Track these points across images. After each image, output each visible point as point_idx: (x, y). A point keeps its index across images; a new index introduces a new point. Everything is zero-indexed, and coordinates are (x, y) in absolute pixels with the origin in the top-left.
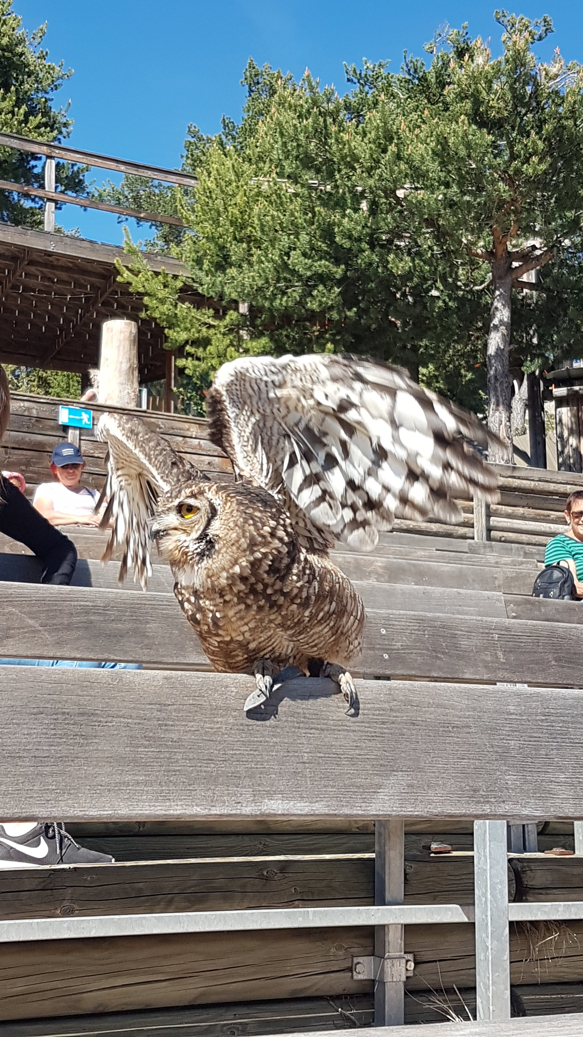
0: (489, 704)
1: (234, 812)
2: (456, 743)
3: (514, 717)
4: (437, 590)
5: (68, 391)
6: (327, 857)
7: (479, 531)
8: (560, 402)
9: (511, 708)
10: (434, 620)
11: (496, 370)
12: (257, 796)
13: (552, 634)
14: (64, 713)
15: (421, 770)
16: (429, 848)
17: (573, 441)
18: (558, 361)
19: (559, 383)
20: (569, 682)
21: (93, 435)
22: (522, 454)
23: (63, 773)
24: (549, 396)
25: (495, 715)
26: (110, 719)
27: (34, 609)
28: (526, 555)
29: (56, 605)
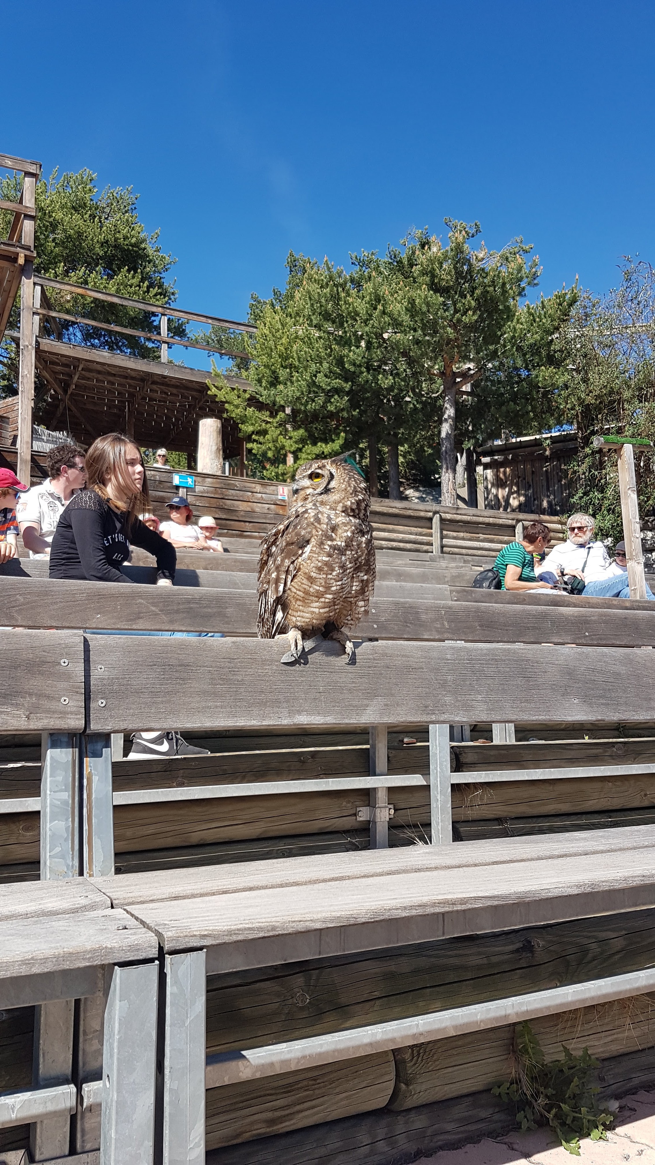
0: (435, 654)
1: (277, 723)
2: (415, 679)
3: (450, 661)
4: (409, 585)
5: (179, 464)
6: (341, 748)
7: (436, 548)
8: (486, 466)
9: (449, 656)
10: (405, 603)
11: (446, 447)
12: (291, 713)
13: (478, 610)
14: (169, 665)
15: (392, 695)
16: (403, 741)
17: (494, 491)
18: (484, 441)
19: (485, 454)
20: (488, 639)
21: (195, 492)
22: (463, 500)
23: (169, 702)
24: (479, 463)
25: (439, 661)
26: (198, 668)
27: (155, 601)
28: (465, 562)
29: (169, 598)
